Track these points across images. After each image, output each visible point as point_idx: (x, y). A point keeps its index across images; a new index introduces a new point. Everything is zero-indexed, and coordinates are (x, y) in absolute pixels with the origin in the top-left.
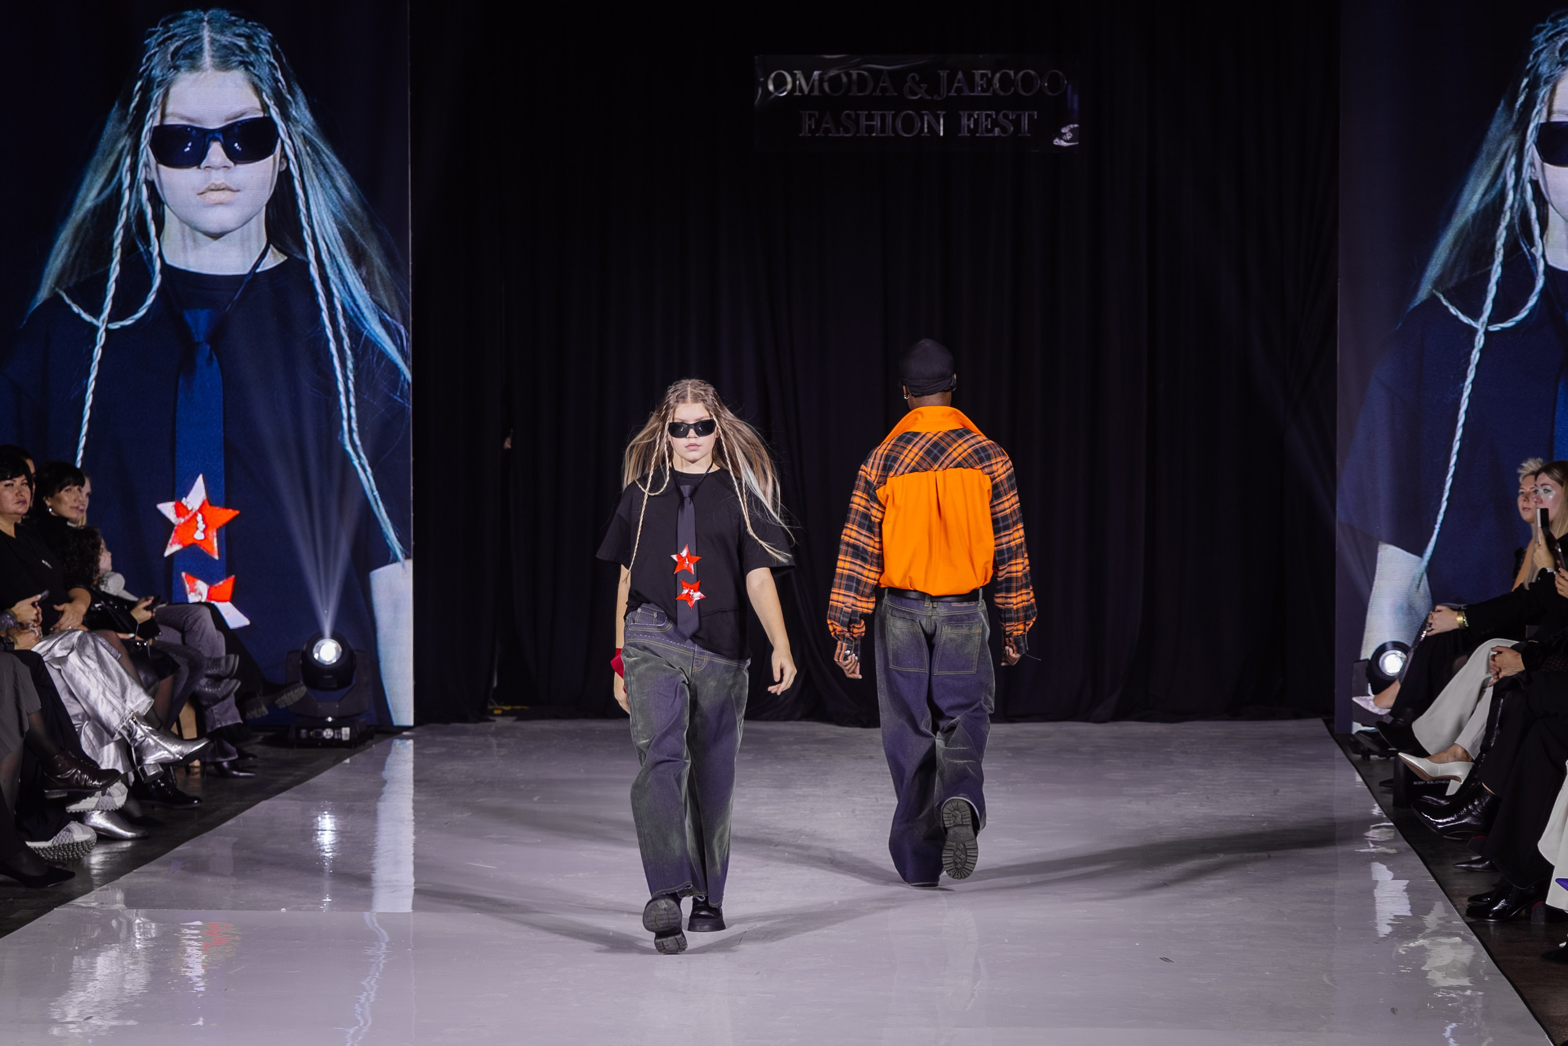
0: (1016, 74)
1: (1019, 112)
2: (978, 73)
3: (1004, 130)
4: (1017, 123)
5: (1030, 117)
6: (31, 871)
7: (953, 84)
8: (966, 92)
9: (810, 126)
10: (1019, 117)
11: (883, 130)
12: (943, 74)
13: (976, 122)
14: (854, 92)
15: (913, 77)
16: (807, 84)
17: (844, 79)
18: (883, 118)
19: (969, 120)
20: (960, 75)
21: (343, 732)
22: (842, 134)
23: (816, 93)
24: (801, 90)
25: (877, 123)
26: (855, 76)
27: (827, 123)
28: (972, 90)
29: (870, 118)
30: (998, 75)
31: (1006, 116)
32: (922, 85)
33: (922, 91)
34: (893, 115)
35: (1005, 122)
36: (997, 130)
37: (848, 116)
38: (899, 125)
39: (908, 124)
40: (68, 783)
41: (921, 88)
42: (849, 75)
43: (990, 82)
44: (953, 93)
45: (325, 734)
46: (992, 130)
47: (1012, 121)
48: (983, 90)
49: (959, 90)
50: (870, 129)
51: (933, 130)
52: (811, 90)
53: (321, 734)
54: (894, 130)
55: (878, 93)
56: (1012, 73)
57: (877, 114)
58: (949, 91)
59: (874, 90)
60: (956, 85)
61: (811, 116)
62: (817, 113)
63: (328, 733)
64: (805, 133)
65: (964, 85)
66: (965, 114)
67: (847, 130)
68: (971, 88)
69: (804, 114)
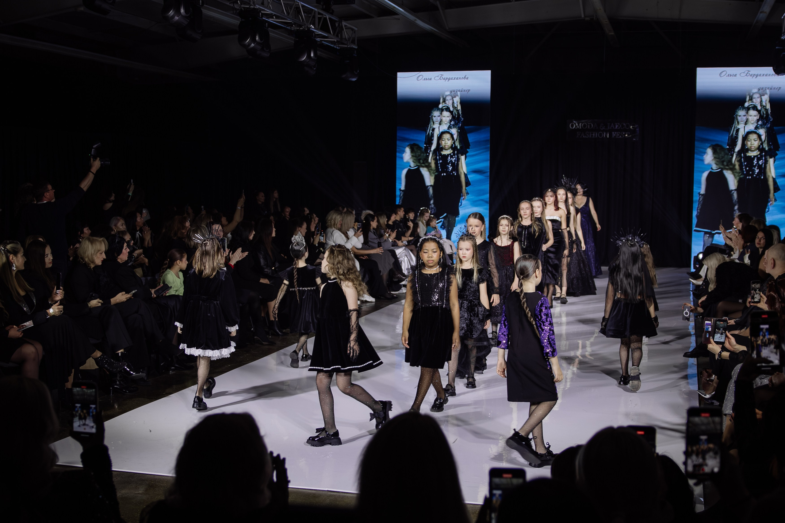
2: (616, 124)
3: (622, 136)
4: (625, 135)
5: (628, 134)
6: (389, 297)
9: (579, 135)
10: (625, 133)
12: (609, 124)
13: (616, 134)
14: (589, 128)
15: (602, 125)
17: (587, 125)
18: (595, 133)
20: (612, 124)
22: (586, 137)
23: (580, 128)
24: (577, 127)
25: (594, 135)
26: (589, 125)
27: (583, 135)
29: (592, 133)
30: (621, 124)
31: (622, 133)
32: (604, 126)
33: (604, 128)
34: (597, 133)
36: (620, 136)
37: (587, 133)
38: (599, 135)
39: (601, 135)
40: (398, 277)
44: (611, 128)
46: (619, 136)
48: (618, 127)
50: (592, 136)
51: (606, 136)
52: (579, 127)
54: (597, 136)
56: (624, 123)
59: (593, 127)
60: (611, 126)
61: (579, 133)
64: (578, 137)
65: (613, 126)
66: (613, 133)
67: (587, 136)
68: (615, 127)
69: (578, 132)
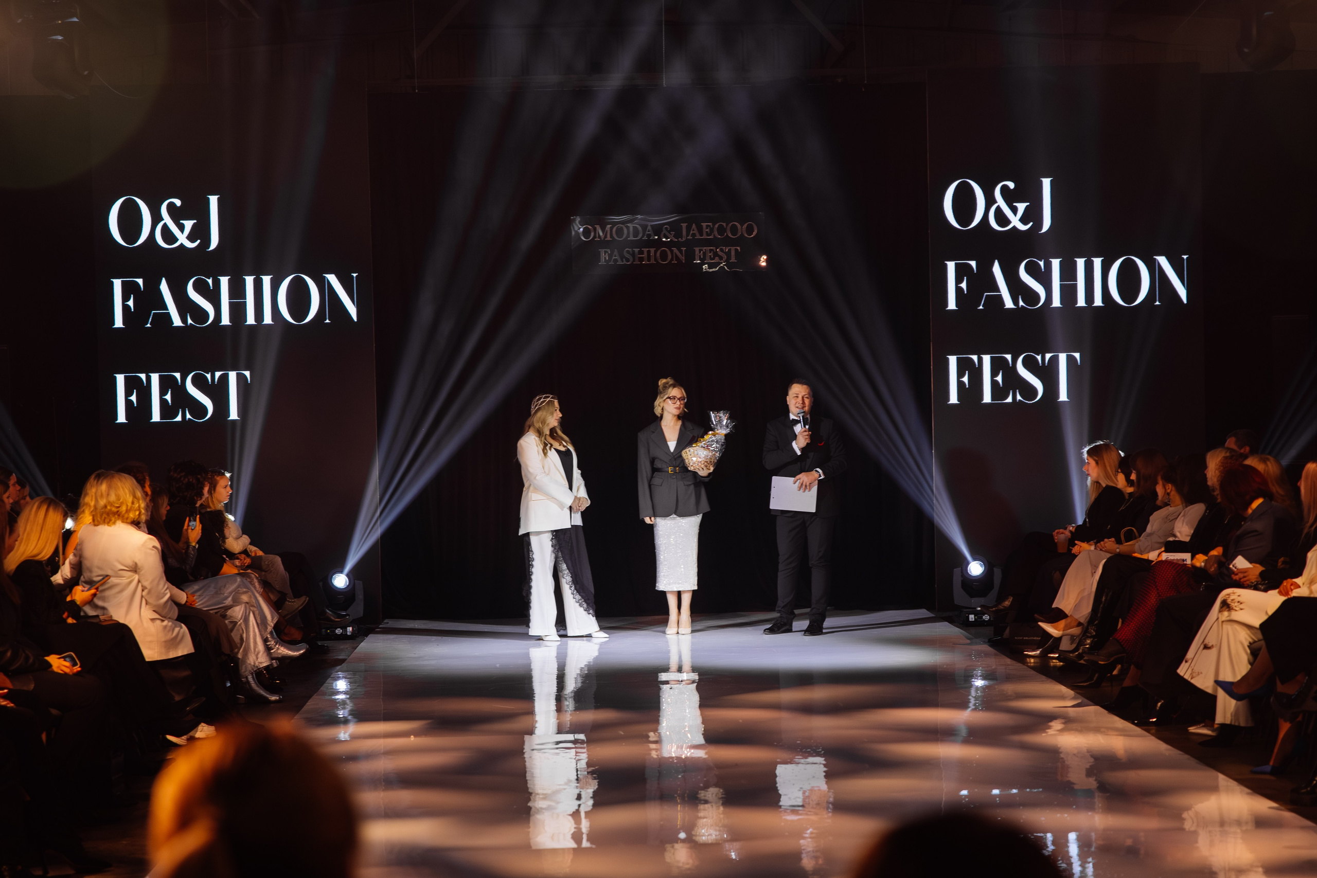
0: (727, 225)
1: (730, 248)
2: (704, 225)
3: (721, 258)
4: (728, 254)
5: (736, 250)
7: (690, 232)
8: (698, 237)
9: (605, 258)
10: (730, 250)
11: (649, 260)
12: (684, 225)
13: (704, 254)
14: (631, 238)
15: (666, 227)
16: (603, 233)
17: (624, 229)
18: (649, 252)
19: (700, 252)
20: (694, 226)
21: (348, 630)
22: (625, 262)
23: (608, 238)
24: (599, 236)
25: (645, 255)
26: (631, 229)
27: (615, 256)
28: (701, 235)
29: (641, 252)
30: (717, 226)
31: (722, 250)
32: (671, 233)
33: (672, 236)
34: (655, 250)
35: (720, 253)
36: (716, 258)
37: (628, 252)
38: (658, 256)
39: (664, 256)
41: (671, 234)
42: (628, 228)
43: (712, 230)
44: (690, 237)
45: (337, 631)
46: (714, 259)
47: (725, 253)
48: (708, 235)
49: (694, 235)
50: (641, 259)
51: (679, 259)
52: (606, 237)
53: (335, 631)
54: (656, 259)
55: (645, 238)
56: (724, 224)
57: (645, 250)
58: (688, 235)
59: (643, 237)
60: (691, 232)
61: (605, 252)
62: (609, 251)
63: (339, 631)
64: (602, 262)
65: (696, 232)
66: (697, 249)
67: (628, 260)
68: (701, 234)
69: (602, 251)
